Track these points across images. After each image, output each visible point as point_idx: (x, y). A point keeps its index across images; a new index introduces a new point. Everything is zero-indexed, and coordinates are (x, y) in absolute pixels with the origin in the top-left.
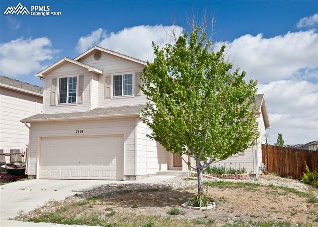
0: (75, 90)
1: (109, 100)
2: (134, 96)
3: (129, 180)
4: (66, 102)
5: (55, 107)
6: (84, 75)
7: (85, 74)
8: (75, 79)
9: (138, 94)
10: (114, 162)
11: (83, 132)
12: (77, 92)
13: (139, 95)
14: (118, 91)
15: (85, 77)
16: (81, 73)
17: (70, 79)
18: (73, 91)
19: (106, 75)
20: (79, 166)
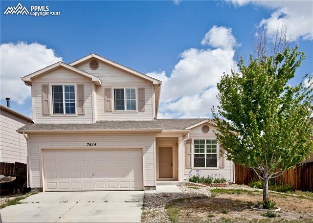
0: (74, 101)
1: (110, 114)
2: (137, 111)
3: (149, 190)
4: (63, 113)
5: (49, 117)
6: (83, 85)
7: (85, 84)
8: (72, 88)
9: (142, 110)
10: (132, 174)
11: (95, 145)
12: (76, 103)
13: (144, 111)
14: (119, 106)
15: (85, 86)
16: (81, 82)
17: (66, 87)
18: (71, 101)
19: (106, 87)
20: (92, 179)
